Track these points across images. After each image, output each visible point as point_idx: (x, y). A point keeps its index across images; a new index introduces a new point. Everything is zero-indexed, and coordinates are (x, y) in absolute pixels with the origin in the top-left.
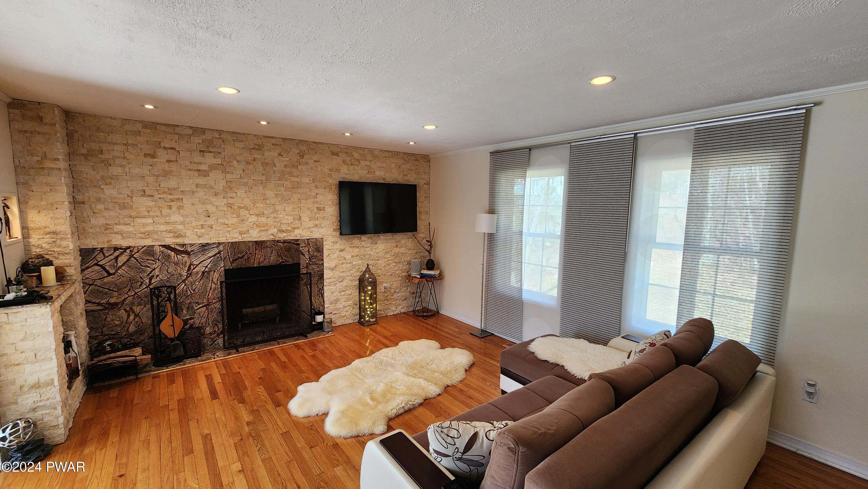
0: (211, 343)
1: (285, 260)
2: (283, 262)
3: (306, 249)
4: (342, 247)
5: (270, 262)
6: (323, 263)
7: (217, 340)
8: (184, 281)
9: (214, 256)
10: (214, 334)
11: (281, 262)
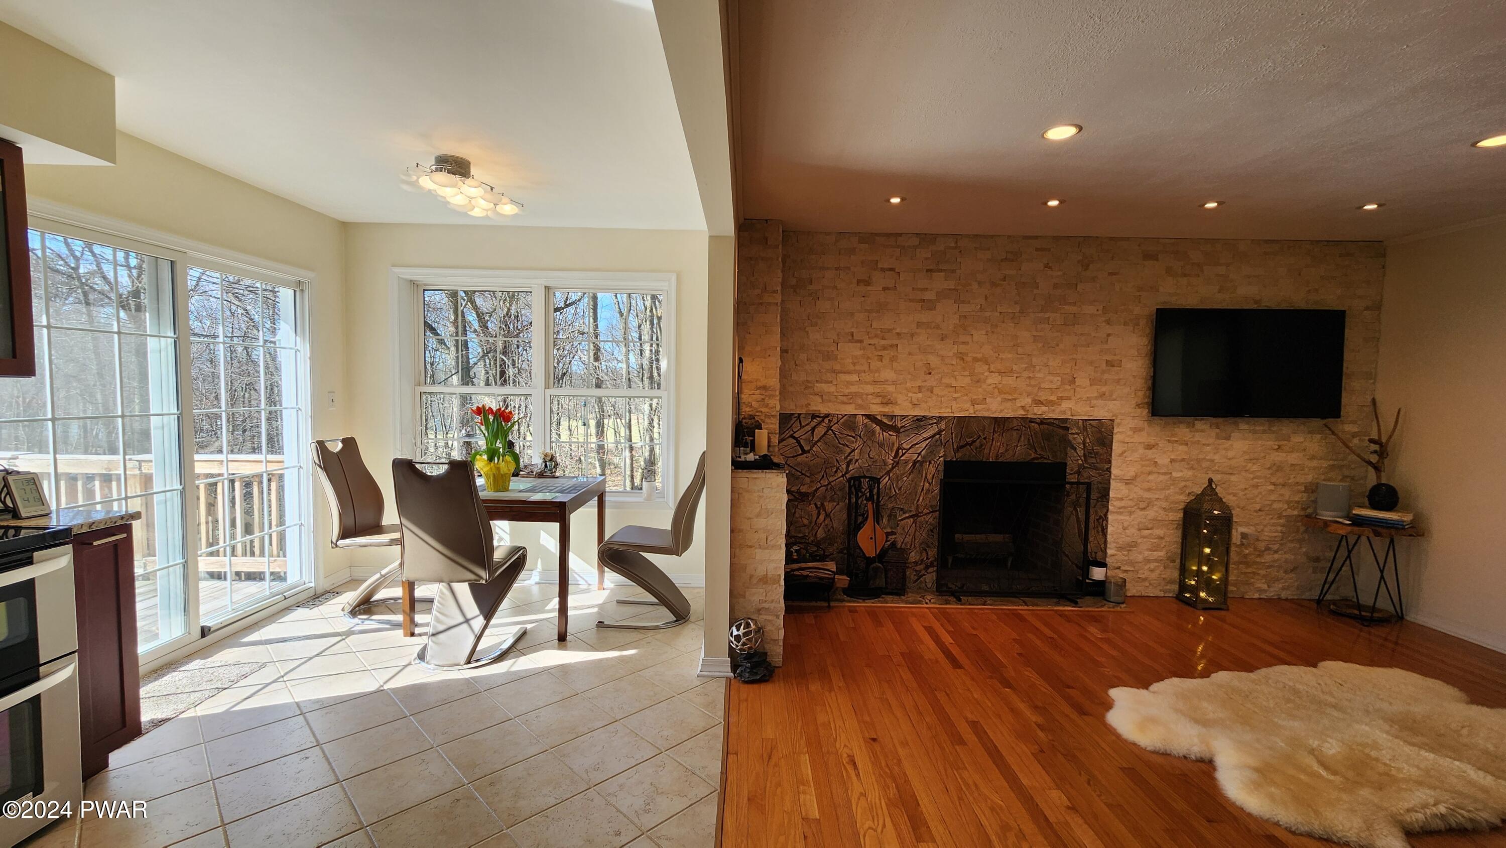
0: (916, 577)
1: (1040, 455)
2: (1037, 458)
3: (1080, 439)
4: (1152, 440)
5: (1016, 456)
6: (1110, 468)
7: (924, 575)
8: (888, 473)
9: (932, 437)
10: (920, 564)
11: (1033, 459)
